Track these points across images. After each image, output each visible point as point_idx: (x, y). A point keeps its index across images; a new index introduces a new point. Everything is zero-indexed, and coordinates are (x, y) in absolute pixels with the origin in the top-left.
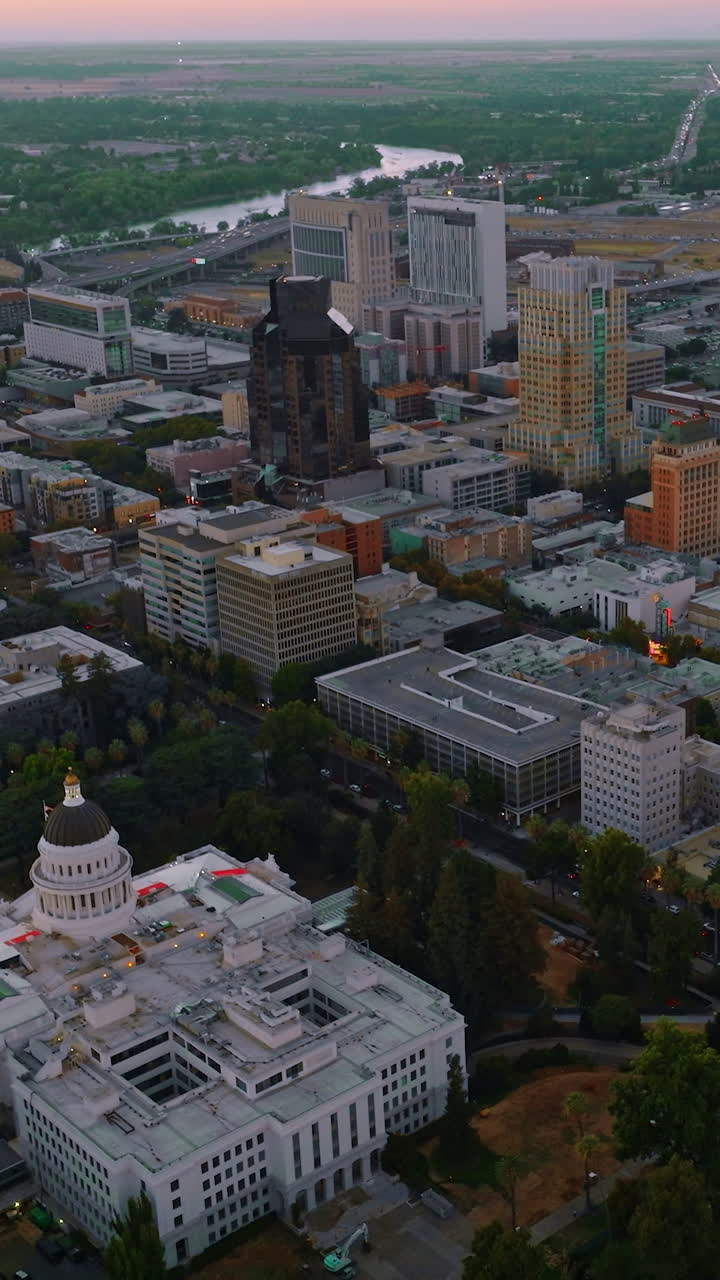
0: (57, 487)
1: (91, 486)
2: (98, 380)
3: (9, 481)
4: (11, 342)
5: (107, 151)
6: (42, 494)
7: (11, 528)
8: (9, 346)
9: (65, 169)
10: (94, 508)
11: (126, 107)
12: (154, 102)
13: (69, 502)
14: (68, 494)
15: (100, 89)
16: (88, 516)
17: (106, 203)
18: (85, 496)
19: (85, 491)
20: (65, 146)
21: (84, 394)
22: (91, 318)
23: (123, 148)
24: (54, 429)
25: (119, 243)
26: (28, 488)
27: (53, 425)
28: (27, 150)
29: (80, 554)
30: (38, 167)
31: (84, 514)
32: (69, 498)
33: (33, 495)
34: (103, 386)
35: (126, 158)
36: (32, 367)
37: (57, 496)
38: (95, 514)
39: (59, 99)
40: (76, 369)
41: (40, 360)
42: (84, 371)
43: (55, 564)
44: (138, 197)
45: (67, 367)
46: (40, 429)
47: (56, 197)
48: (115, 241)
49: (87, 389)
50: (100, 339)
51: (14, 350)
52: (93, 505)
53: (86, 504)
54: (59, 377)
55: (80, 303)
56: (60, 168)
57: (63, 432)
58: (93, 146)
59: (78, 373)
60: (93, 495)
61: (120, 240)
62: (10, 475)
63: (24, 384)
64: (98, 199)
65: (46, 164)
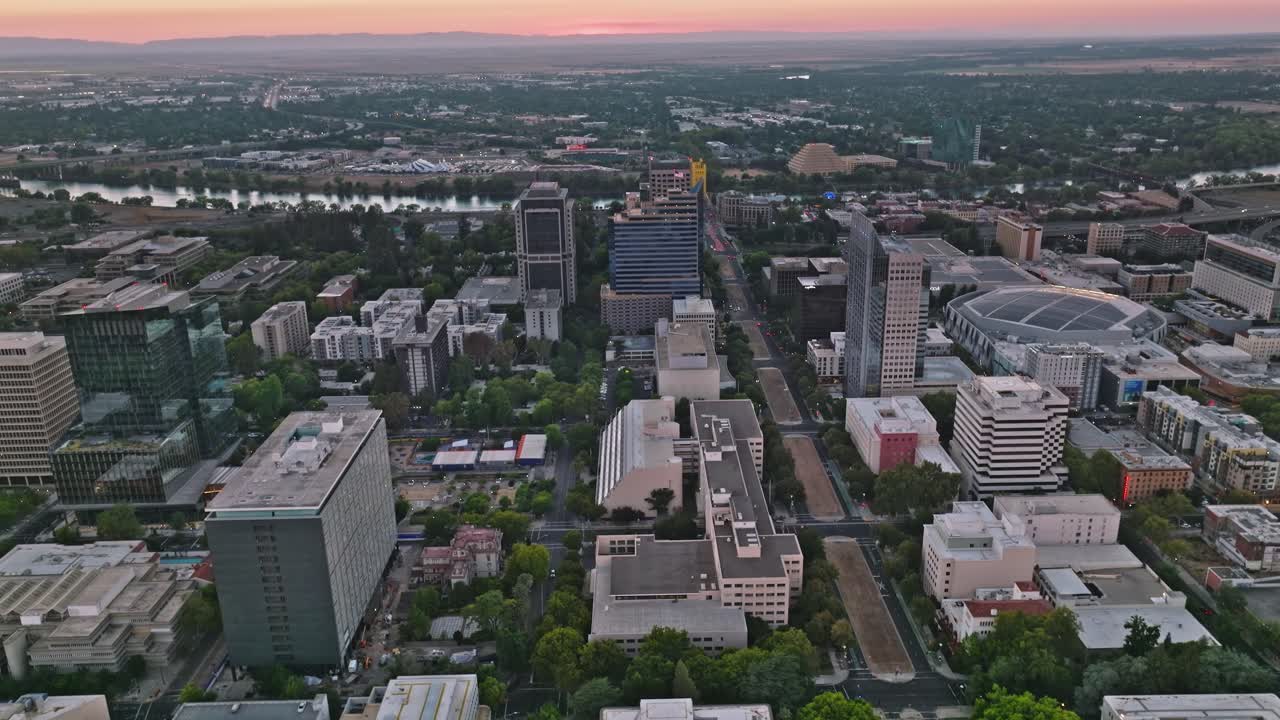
0: (1238, 454)
1: (1275, 461)
2: (1259, 322)
3: (1183, 428)
4: (1178, 272)
5: (1235, 110)
6: (1218, 454)
7: (1184, 485)
8: (1176, 275)
9: (1203, 122)
10: (1271, 481)
11: (1246, 77)
12: (1265, 74)
13: (1248, 472)
14: (1249, 463)
15: (1223, 65)
16: (1263, 487)
17: (1240, 150)
18: (1266, 469)
19: (1267, 463)
20: (1203, 105)
21: (1246, 335)
22: (1267, 270)
23: (1247, 107)
24: (1218, 367)
25: (1254, 184)
26: (1202, 443)
27: (1216, 362)
28: (1172, 106)
29: (1263, 545)
30: (1182, 119)
31: (1259, 484)
32: (1248, 468)
33: (1207, 451)
34: (1267, 331)
35: (1249, 115)
36: (1196, 298)
37: (1235, 461)
38: (1271, 487)
39: (1194, 72)
40: (1238, 308)
41: (1203, 293)
42: (1246, 311)
43: (1229, 541)
44: (1266, 146)
45: (1229, 304)
46: (1203, 364)
47: (1199, 144)
48: (1249, 182)
49: (1250, 331)
50: (1271, 289)
51: (1179, 278)
52: (1271, 478)
53: (1265, 476)
54: (1222, 314)
55: (1259, 255)
56: (1199, 122)
57: (1226, 371)
58: (1224, 105)
59: (1240, 312)
60: (1274, 469)
61: (1254, 182)
62: (1186, 423)
63: (1187, 314)
64: (1233, 147)
65: (1188, 117)
